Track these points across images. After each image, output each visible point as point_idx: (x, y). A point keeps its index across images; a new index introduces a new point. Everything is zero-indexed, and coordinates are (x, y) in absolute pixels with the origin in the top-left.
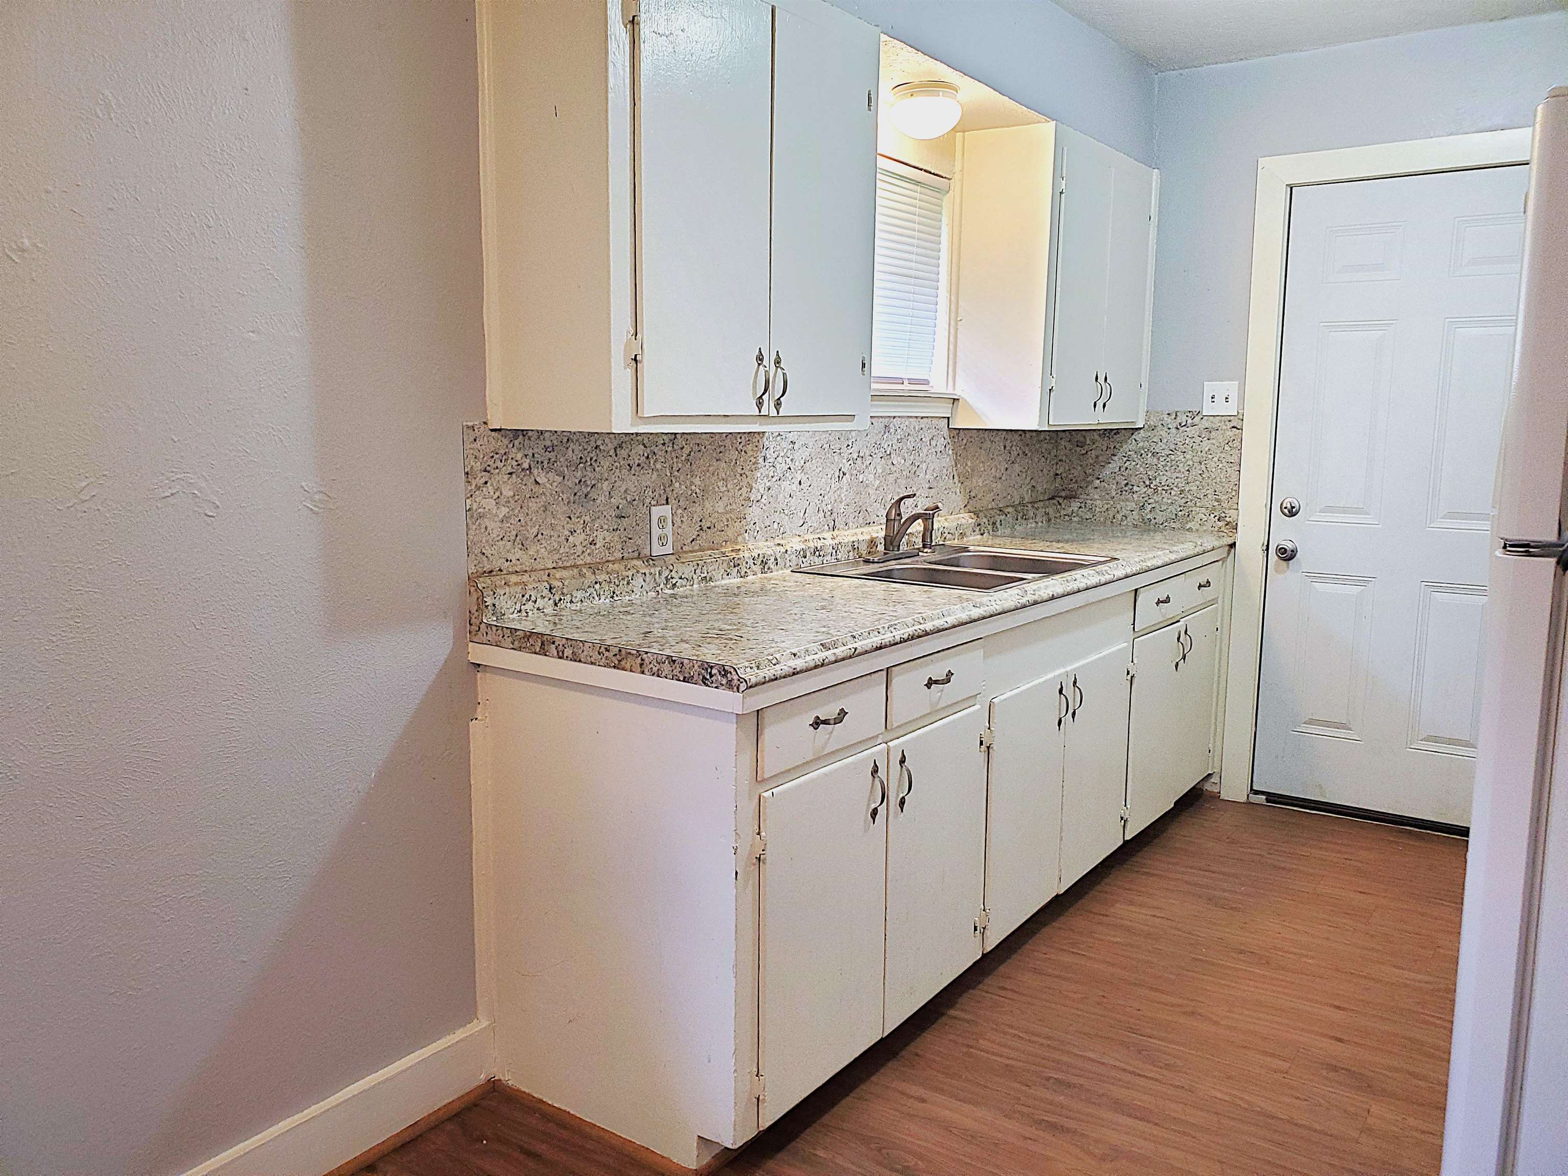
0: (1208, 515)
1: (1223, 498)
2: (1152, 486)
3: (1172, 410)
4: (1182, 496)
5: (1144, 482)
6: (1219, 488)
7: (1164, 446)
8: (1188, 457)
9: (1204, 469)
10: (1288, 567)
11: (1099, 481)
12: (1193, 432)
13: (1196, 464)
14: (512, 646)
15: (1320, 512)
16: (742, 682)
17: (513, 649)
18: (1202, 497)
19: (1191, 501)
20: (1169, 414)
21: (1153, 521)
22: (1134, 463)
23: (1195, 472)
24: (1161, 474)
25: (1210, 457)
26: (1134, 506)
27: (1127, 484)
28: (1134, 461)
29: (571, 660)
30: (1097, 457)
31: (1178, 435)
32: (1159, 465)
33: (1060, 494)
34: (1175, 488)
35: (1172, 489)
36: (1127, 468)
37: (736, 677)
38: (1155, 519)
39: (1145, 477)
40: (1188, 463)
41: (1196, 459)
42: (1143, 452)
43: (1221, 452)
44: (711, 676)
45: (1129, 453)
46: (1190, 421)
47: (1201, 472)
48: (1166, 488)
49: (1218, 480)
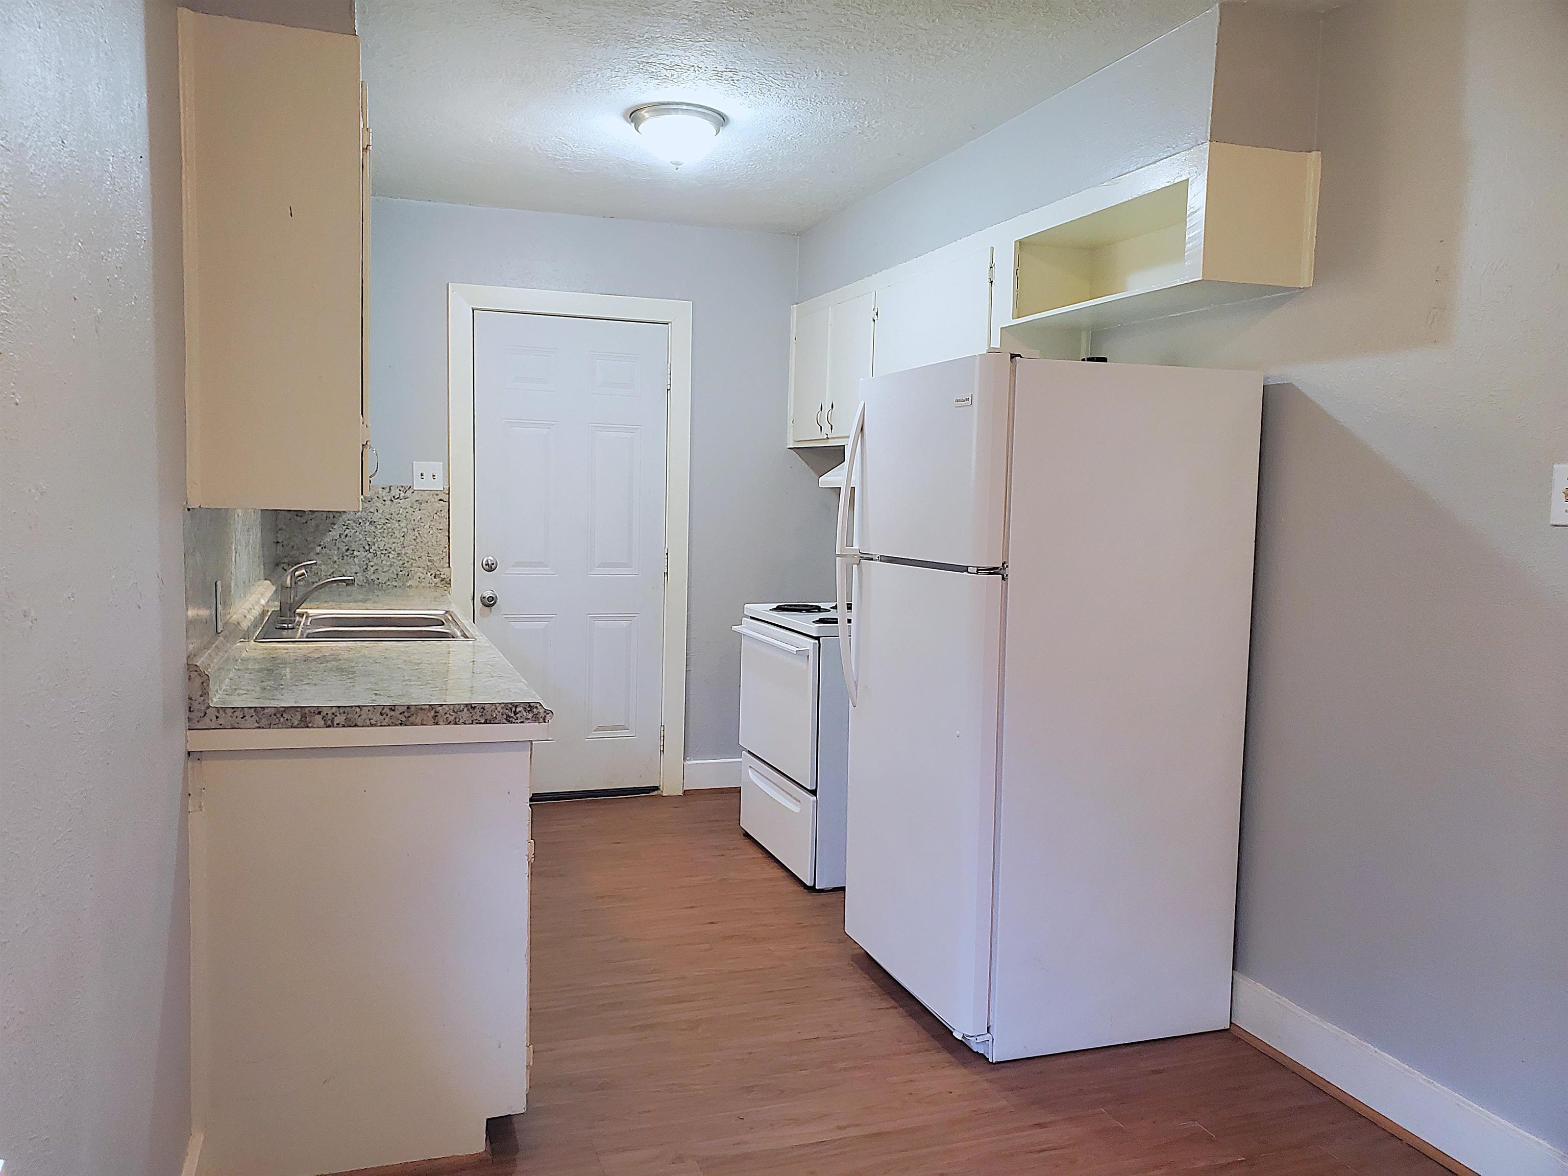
0: (425, 573)
1: (435, 559)
2: (371, 550)
3: (386, 484)
4: (399, 558)
5: (364, 548)
6: (431, 550)
7: (380, 516)
8: (403, 525)
9: (418, 535)
10: (491, 611)
11: (320, 548)
12: (406, 504)
13: (409, 531)
14: (257, 725)
15: (513, 566)
16: (548, 714)
17: (259, 728)
18: (417, 559)
19: (408, 562)
20: (383, 488)
21: (377, 582)
22: (354, 531)
23: (411, 537)
24: (379, 540)
25: (422, 524)
26: (358, 569)
27: (348, 549)
28: (353, 529)
29: (344, 726)
30: (317, 526)
31: (393, 506)
32: (377, 533)
33: (283, 561)
34: (393, 552)
35: (390, 553)
36: (346, 536)
37: (541, 711)
38: (378, 579)
39: (365, 543)
40: (403, 530)
41: (410, 527)
42: (360, 521)
43: (432, 521)
44: (515, 713)
45: (348, 522)
46: (402, 494)
47: (415, 538)
48: (384, 552)
49: (430, 544)
